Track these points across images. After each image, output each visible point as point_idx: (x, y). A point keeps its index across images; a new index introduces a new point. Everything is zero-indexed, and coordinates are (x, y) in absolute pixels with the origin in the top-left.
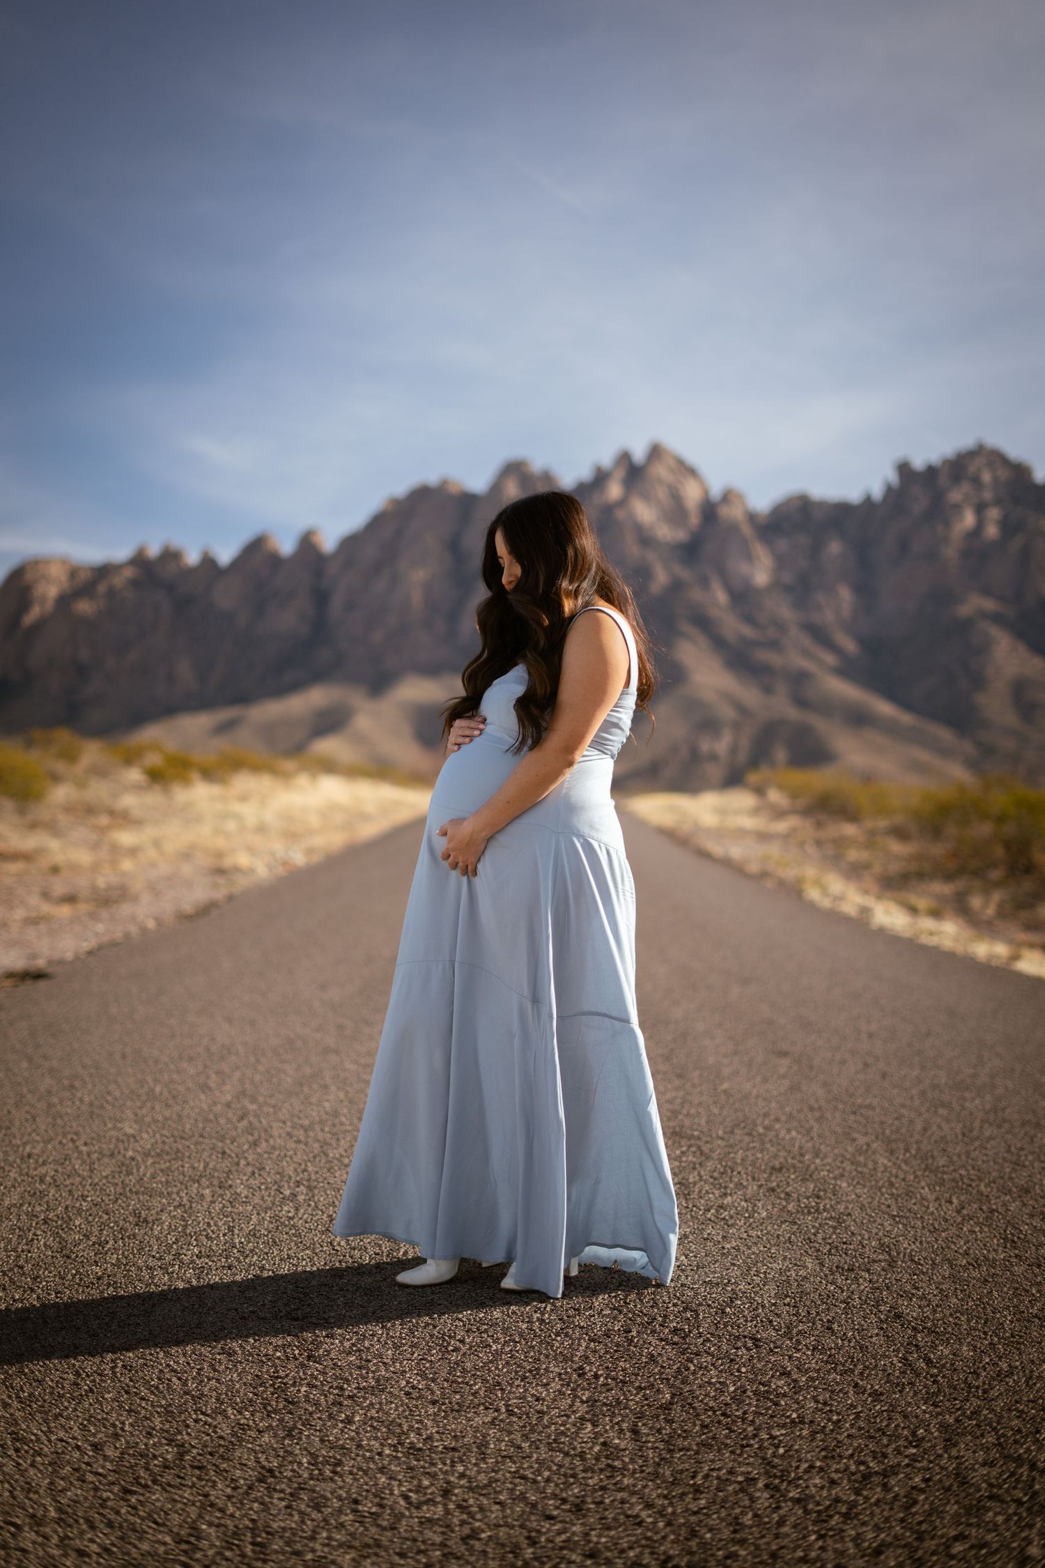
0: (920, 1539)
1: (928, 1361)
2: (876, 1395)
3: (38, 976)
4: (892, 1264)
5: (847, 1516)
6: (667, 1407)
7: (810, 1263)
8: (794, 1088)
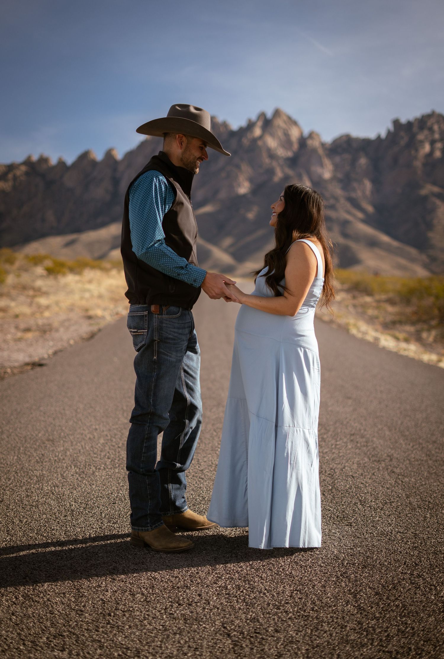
0: (400, 513)
1: (402, 482)
2: (388, 488)
3: (41, 365)
4: (391, 460)
5: (381, 510)
6: (331, 490)
7: (366, 459)
8: (354, 410)
